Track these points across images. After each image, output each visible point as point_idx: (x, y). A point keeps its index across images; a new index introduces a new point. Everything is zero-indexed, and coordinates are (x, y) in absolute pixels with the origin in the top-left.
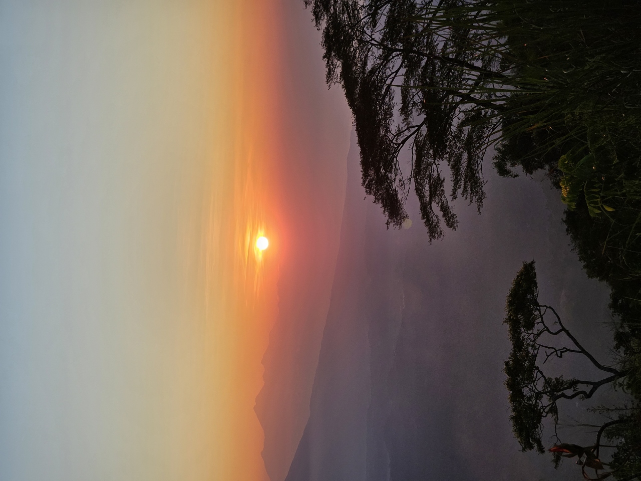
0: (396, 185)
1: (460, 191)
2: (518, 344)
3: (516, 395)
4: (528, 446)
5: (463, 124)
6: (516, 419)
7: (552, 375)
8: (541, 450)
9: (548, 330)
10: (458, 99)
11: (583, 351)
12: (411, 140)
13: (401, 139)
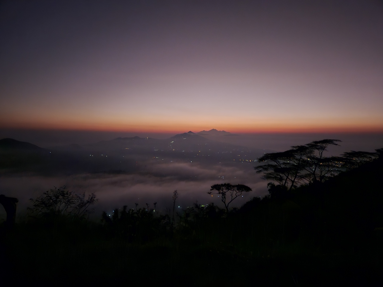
0: (267, 161)
1: (265, 175)
2: (234, 186)
3: (222, 185)
4: (212, 187)
5: (280, 176)
6: (217, 185)
7: (226, 193)
8: (211, 190)
9: (237, 193)
10: (287, 175)
11: (232, 200)
13: (277, 162)
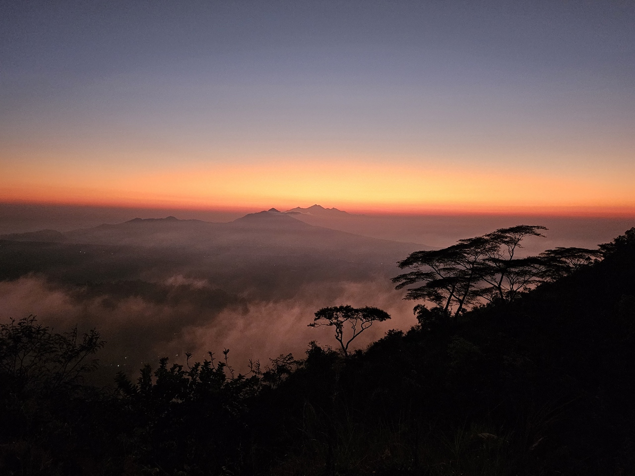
3: (337, 310)
4: (317, 314)
6: (327, 309)
8: (316, 319)
9: (363, 323)
10: (451, 290)
11: (354, 337)
12: (434, 271)
13: (434, 267)
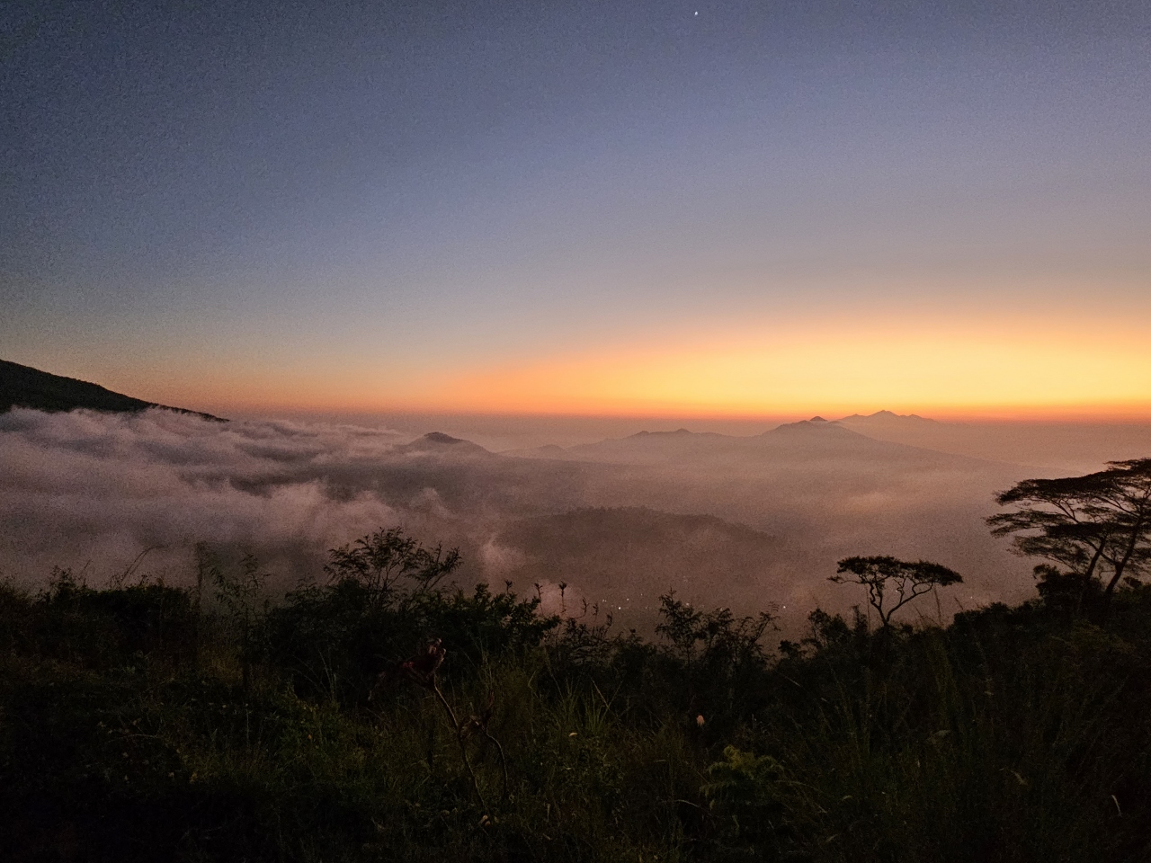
0: (1026, 500)
1: (1020, 540)
2: (906, 566)
3: (873, 561)
4: (841, 564)
6: (858, 559)
7: (885, 583)
8: (839, 572)
9: (916, 585)
11: (900, 604)
13: (1063, 506)
